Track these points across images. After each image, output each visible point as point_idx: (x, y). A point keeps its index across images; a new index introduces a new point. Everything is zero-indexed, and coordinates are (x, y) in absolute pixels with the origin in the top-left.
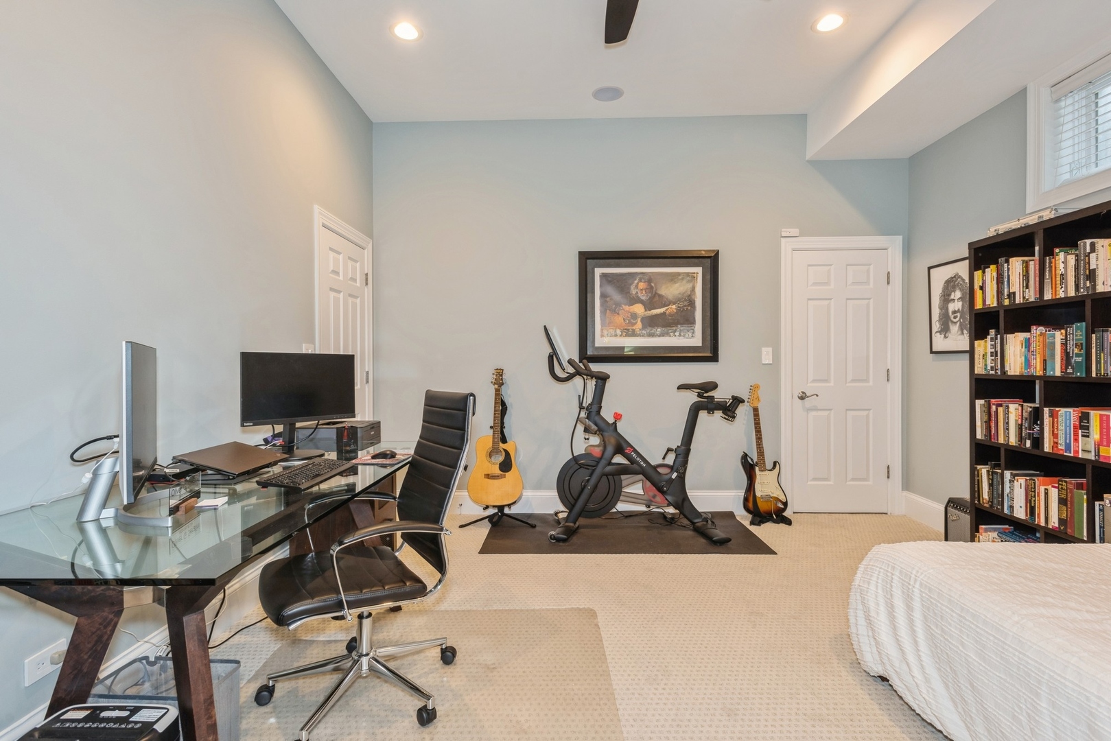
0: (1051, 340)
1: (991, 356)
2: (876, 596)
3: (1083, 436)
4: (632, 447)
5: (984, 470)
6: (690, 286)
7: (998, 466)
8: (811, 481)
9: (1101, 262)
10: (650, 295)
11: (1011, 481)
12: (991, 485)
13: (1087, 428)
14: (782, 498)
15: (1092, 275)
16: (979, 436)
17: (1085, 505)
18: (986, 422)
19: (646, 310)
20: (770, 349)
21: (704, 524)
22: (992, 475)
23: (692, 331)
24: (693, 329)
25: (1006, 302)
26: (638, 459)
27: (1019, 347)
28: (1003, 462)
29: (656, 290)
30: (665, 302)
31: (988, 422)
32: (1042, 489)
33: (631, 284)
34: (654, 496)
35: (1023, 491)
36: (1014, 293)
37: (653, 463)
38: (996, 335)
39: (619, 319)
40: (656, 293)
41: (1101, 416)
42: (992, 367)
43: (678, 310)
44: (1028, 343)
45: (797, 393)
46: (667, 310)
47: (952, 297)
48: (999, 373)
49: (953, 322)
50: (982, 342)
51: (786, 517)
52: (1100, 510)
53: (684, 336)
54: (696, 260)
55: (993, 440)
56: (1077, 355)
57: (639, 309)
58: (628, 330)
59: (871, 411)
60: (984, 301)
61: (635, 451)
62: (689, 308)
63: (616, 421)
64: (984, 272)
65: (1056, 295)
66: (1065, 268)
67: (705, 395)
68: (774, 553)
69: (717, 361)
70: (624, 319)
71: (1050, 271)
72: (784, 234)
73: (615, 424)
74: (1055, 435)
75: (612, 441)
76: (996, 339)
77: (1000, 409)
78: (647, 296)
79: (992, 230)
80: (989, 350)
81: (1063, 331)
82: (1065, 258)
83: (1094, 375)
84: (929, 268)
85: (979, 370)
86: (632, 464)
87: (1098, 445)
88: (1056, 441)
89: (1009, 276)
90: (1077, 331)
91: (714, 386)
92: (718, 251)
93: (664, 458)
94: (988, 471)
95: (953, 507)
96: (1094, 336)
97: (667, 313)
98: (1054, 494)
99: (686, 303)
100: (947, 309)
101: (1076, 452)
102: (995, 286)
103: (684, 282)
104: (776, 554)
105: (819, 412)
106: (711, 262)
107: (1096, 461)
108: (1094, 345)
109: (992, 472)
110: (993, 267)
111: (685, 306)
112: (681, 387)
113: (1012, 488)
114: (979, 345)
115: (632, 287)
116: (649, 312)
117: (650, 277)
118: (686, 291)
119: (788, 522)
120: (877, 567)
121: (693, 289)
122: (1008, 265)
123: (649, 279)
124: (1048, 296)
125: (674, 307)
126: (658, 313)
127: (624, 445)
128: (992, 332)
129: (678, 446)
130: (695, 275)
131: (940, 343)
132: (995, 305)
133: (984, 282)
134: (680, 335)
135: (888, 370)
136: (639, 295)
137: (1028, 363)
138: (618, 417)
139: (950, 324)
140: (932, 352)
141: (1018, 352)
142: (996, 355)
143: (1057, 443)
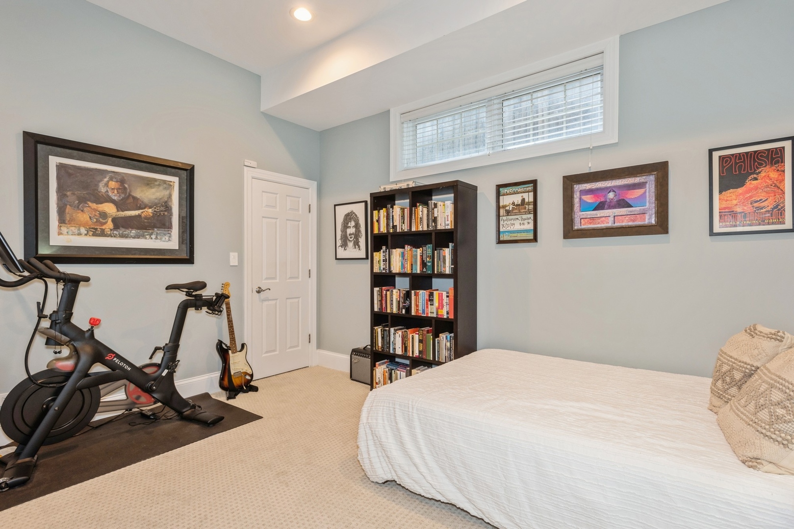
0: (415, 253)
1: (383, 262)
2: (384, 427)
3: (430, 305)
4: (113, 352)
5: (379, 330)
6: (167, 193)
7: (387, 326)
8: (264, 354)
9: (439, 213)
10: (123, 196)
11: (394, 334)
12: (383, 338)
13: (432, 300)
14: (249, 372)
15: (435, 220)
16: (376, 309)
17: (432, 341)
18: (380, 301)
19: (118, 211)
20: (236, 254)
21: (192, 411)
22: (384, 332)
23: (169, 235)
24: (170, 234)
25: (391, 231)
26: (122, 364)
27: (398, 257)
28: (389, 323)
29: (130, 191)
30: (140, 204)
31: (381, 301)
32: (411, 335)
33: (99, 181)
34: (138, 398)
35: (400, 339)
36: (396, 226)
37: (138, 364)
38: (386, 250)
39: (84, 217)
40: (130, 195)
41: (439, 294)
42: (384, 268)
43: (155, 214)
44: (403, 255)
45: (255, 289)
46: (142, 212)
47: (349, 225)
48: (388, 272)
49: (349, 240)
50: (378, 253)
51: (252, 386)
52: (438, 343)
53: (161, 239)
54: (173, 170)
55: (383, 311)
56: (429, 262)
57: (110, 209)
58: (96, 229)
59: (300, 298)
60: (379, 229)
61: (118, 356)
62: (166, 213)
63: (92, 327)
64: (379, 212)
65: (418, 229)
66: (422, 214)
67: (194, 294)
68: (260, 417)
69: (193, 263)
70: (90, 217)
71: (415, 215)
72: (246, 164)
73: (91, 331)
74: (417, 306)
75: (86, 351)
76: (386, 252)
77: (388, 293)
78: (120, 196)
79: (382, 187)
80: (382, 258)
81: (421, 249)
82: (422, 209)
83: (436, 272)
84: (335, 206)
85: (376, 270)
86: (113, 370)
87: (438, 309)
88: (417, 308)
89: (393, 216)
90: (429, 248)
91: (203, 285)
92: (194, 166)
93: (151, 358)
94: (381, 330)
95: (355, 355)
96: (436, 252)
97: (143, 215)
98: (416, 337)
99: (162, 208)
100: (346, 232)
101: (428, 314)
102: (386, 221)
103: (161, 188)
104: (262, 418)
105: (270, 301)
106: (187, 173)
107: (437, 317)
108: (436, 257)
109: (384, 330)
110: (384, 209)
111: (162, 211)
112: (170, 288)
113: (394, 338)
114: (376, 255)
115: (101, 185)
116: (121, 213)
117: (123, 177)
118: (163, 198)
119: (255, 389)
120: (380, 406)
121: (170, 196)
122: (393, 209)
123: (122, 181)
124: (414, 229)
125: (150, 210)
126: (133, 215)
127: (104, 351)
128: (384, 248)
129: (166, 344)
130: (172, 184)
131: (341, 253)
132: (386, 232)
133: (379, 218)
134: (156, 238)
135: (310, 270)
136: (110, 194)
137: (403, 266)
138: (95, 322)
139: (348, 241)
140: (336, 259)
141: (398, 260)
142: (386, 261)
143: (418, 310)
